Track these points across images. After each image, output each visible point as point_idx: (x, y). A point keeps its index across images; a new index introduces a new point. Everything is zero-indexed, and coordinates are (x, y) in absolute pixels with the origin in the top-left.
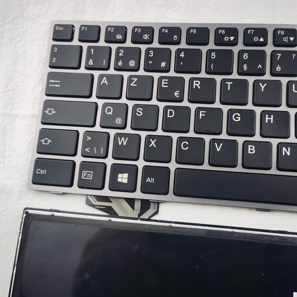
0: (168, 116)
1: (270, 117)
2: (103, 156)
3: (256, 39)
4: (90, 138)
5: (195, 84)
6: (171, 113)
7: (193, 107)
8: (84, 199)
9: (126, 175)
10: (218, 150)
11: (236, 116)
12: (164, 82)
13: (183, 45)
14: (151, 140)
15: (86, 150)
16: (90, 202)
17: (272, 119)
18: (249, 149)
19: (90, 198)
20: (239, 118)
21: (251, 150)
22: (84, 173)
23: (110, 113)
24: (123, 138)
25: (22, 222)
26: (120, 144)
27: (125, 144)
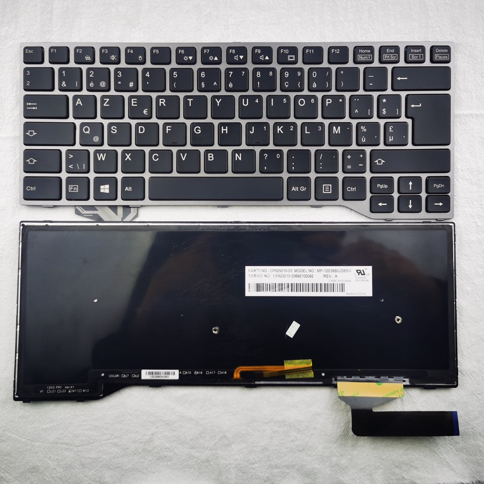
0: (140, 132)
1: (225, 128)
2: (86, 171)
3: (211, 58)
4: (72, 156)
5: (160, 102)
6: (142, 130)
7: (161, 122)
8: (72, 210)
9: (107, 186)
10: (184, 159)
11: (197, 129)
12: (134, 101)
13: (148, 65)
14: (126, 154)
15: (70, 166)
16: (79, 211)
17: (226, 130)
18: (209, 157)
19: (78, 208)
20: (200, 130)
21: (211, 157)
22: (71, 187)
23: (88, 132)
24: (101, 154)
25: (20, 233)
26: (99, 159)
27: (103, 159)
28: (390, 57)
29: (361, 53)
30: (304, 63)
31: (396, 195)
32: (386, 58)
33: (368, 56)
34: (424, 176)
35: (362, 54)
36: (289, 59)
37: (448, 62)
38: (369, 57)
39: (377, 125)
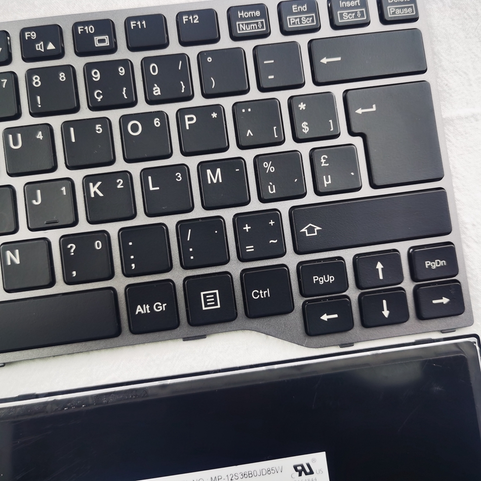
28: (301, 21)
29: (242, 19)
30: (132, 49)
31: (353, 293)
32: (294, 23)
33: (257, 23)
34: (403, 248)
35: (245, 19)
36: (97, 44)
37: (414, 19)
38: (260, 26)
39: (294, 156)
